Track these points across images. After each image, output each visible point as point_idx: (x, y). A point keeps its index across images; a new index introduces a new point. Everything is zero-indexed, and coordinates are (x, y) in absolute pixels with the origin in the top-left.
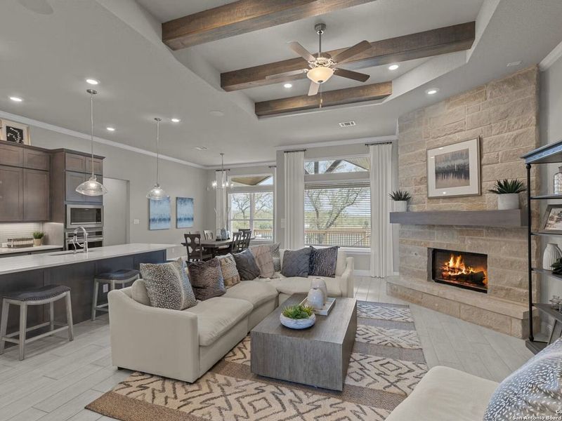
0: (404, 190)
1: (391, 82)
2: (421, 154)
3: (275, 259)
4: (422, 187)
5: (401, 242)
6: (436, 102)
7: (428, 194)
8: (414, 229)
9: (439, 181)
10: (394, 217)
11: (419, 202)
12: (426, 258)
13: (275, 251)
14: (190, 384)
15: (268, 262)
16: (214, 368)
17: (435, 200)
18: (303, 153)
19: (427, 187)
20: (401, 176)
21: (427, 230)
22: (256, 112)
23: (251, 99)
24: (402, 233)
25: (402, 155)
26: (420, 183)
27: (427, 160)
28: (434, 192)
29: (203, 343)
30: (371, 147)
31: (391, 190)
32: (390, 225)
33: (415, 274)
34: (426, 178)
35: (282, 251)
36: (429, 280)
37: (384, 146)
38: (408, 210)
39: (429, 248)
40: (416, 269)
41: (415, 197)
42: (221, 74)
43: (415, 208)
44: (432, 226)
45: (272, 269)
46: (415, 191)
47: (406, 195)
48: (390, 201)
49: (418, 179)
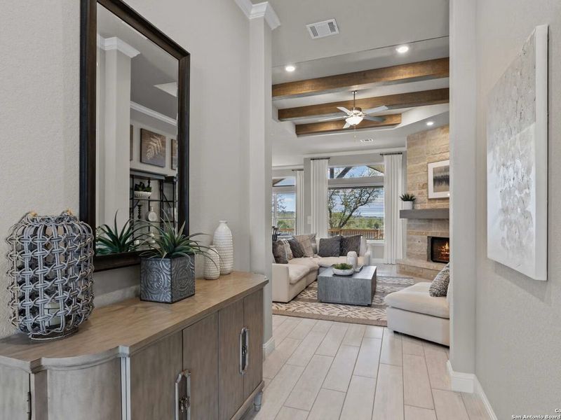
0: (411, 193)
1: (401, 114)
2: (423, 166)
3: (313, 244)
4: (424, 191)
5: (408, 233)
6: (433, 129)
7: (428, 196)
8: (418, 223)
9: (436, 187)
10: (403, 214)
11: (422, 202)
12: (426, 245)
13: (313, 239)
14: (286, 303)
15: (308, 247)
16: (295, 298)
17: (433, 201)
18: (327, 160)
19: (427, 191)
20: (408, 181)
21: (427, 223)
22: (296, 132)
23: (294, 123)
24: (409, 226)
25: (410, 166)
26: (423, 188)
27: (427, 171)
28: (432, 195)
29: (292, 282)
30: (385, 157)
31: (401, 193)
32: (400, 220)
33: (418, 257)
34: (427, 184)
35: (318, 239)
36: (428, 260)
37: (395, 156)
38: (413, 208)
39: (428, 237)
40: (419, 253)
41: (419, 198)
42: (279, 111)
43: (419, 207)
44: (430, 220)
45: (312, 252)
46: (419, 194)
47: (412, 197)
48: (400, 201)
49: (421, 185)
